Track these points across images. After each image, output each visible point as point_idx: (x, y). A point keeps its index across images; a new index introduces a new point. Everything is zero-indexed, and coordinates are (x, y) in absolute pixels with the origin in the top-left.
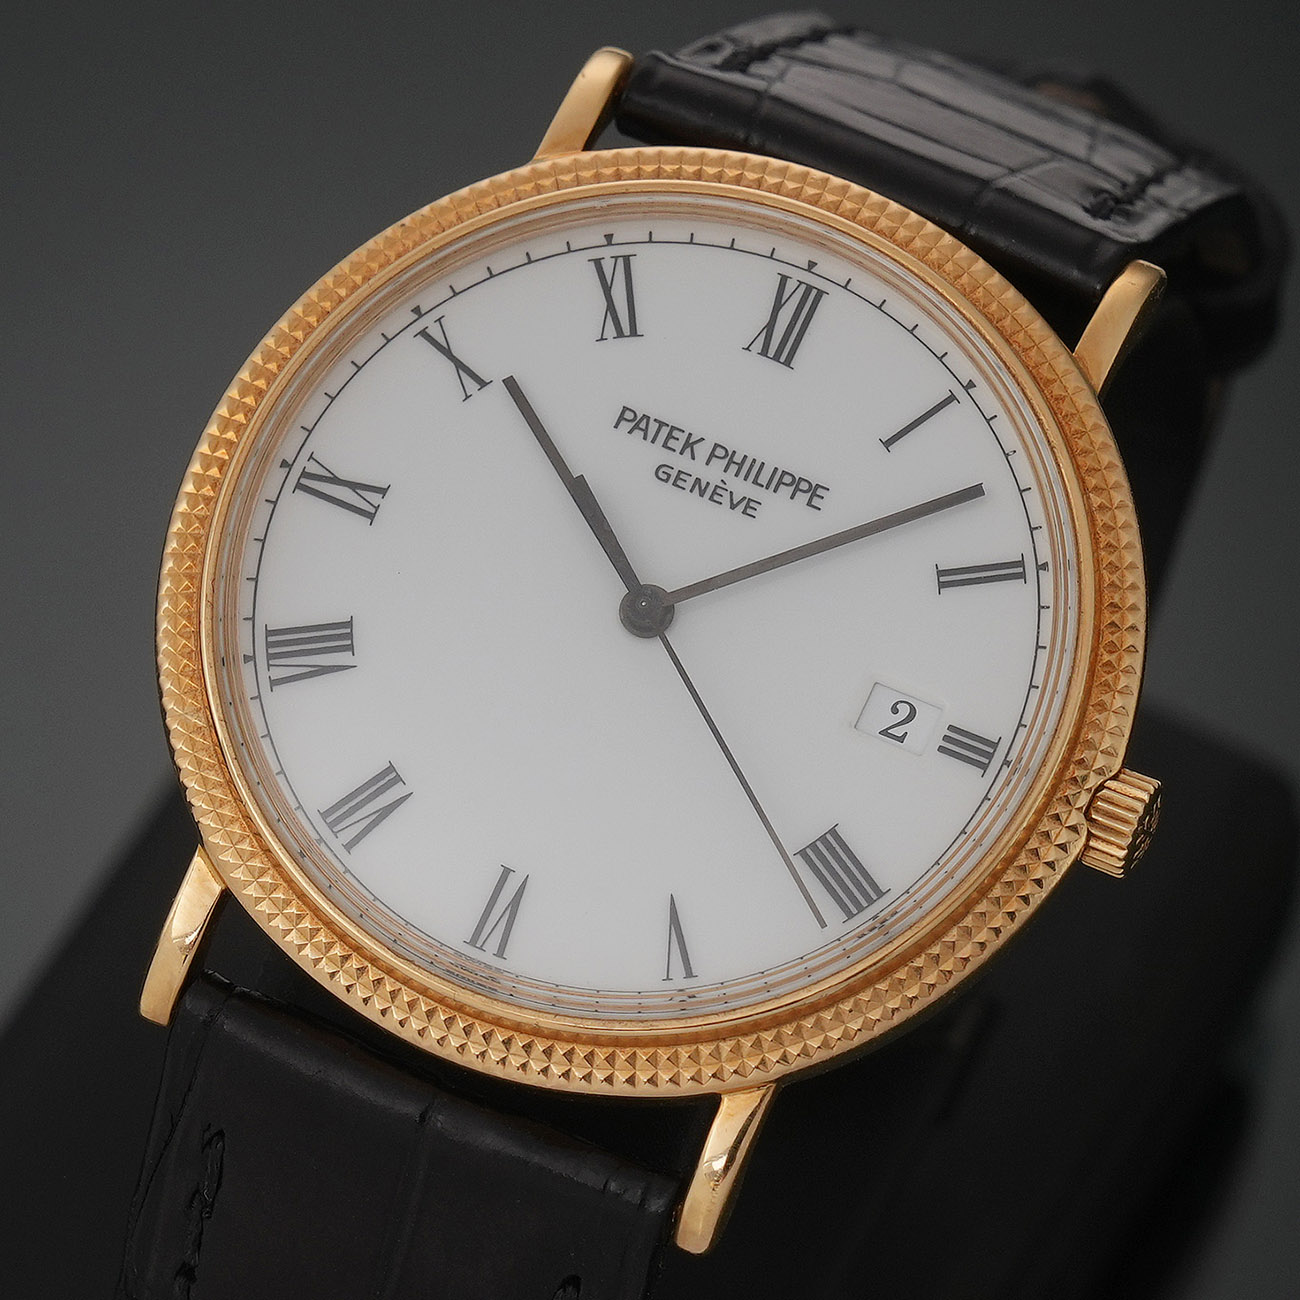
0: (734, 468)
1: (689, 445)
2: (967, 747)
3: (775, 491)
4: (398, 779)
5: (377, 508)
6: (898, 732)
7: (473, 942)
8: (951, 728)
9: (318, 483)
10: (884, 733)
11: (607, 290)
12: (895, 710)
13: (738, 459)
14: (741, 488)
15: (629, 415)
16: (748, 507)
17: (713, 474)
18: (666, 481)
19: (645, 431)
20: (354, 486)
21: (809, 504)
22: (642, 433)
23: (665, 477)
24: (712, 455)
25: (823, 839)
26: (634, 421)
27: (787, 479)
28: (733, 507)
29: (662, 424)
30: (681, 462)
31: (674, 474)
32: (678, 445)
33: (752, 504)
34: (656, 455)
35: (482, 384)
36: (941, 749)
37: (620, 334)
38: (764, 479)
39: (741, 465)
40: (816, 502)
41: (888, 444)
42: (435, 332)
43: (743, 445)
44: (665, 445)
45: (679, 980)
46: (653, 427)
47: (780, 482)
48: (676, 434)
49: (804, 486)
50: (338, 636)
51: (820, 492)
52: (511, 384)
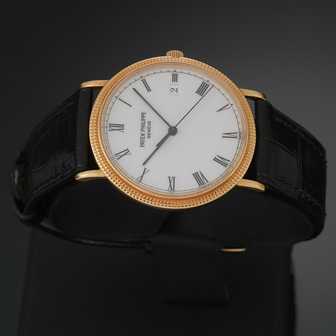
0: (144, 127)
1: (143, 135)
2: (175, 78)
3: (145, 120)
4: (215, 158)
5: (172, 177)
6: (176, 90)
7: (236, 138)
8: (173, 81)
9: (172, 188)
10: (177, 92)
11: (122, 156)
12: (173, 91)
13: (142, 127)
14: (147, 125)
15: (141, 145)
16: (149, 123)
17: (146, 130)
18: (150, 136)
19: (143, 142)
20: (170, 182)
21: (145, 114)
22: (144, 142)
23: (149, 137)
24: (143, 131)
25: (198, 93)
26: (142, 144)
27: (142, 118)
28: (150, 125)
29: (141, 140)
30: (146, 135)
31: (148, 136)
32: (143, 137)
33: (149, 122)
34: (146, 139)
35: (145, 169)
36: (177, 82)
37: (129, 151)
38: (144, 122)
39: (143, 126)
40: (144, 113)
41: (131, 106)
42: (139, 179)
43: (140, 127)
44: (144, 138)
45: (230, 106)
46: (142, 141)
47: (143, 119)
48: (142, 137)
49: (143, 116)
50: (196, 175)
51: (143, 113)
52: (144, 164)
